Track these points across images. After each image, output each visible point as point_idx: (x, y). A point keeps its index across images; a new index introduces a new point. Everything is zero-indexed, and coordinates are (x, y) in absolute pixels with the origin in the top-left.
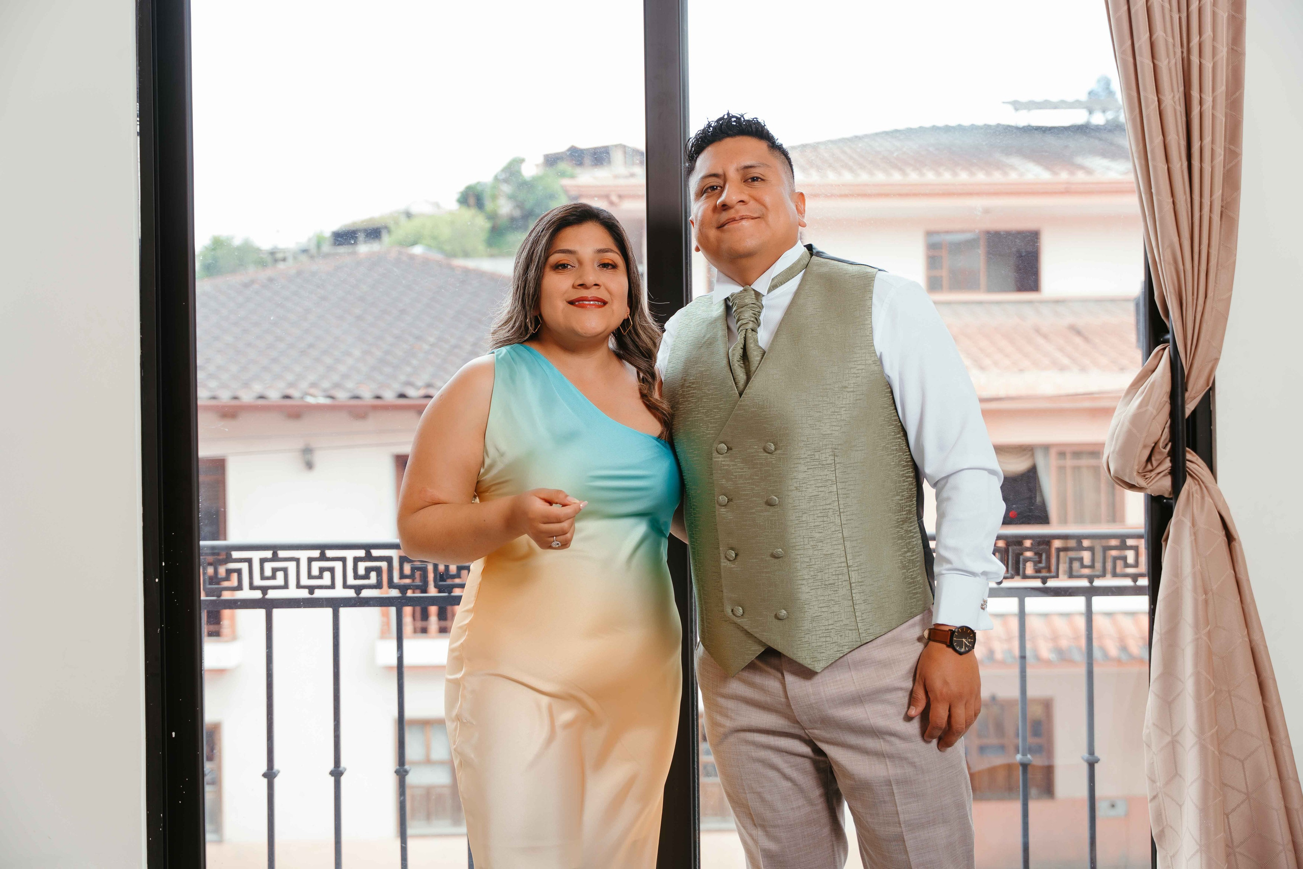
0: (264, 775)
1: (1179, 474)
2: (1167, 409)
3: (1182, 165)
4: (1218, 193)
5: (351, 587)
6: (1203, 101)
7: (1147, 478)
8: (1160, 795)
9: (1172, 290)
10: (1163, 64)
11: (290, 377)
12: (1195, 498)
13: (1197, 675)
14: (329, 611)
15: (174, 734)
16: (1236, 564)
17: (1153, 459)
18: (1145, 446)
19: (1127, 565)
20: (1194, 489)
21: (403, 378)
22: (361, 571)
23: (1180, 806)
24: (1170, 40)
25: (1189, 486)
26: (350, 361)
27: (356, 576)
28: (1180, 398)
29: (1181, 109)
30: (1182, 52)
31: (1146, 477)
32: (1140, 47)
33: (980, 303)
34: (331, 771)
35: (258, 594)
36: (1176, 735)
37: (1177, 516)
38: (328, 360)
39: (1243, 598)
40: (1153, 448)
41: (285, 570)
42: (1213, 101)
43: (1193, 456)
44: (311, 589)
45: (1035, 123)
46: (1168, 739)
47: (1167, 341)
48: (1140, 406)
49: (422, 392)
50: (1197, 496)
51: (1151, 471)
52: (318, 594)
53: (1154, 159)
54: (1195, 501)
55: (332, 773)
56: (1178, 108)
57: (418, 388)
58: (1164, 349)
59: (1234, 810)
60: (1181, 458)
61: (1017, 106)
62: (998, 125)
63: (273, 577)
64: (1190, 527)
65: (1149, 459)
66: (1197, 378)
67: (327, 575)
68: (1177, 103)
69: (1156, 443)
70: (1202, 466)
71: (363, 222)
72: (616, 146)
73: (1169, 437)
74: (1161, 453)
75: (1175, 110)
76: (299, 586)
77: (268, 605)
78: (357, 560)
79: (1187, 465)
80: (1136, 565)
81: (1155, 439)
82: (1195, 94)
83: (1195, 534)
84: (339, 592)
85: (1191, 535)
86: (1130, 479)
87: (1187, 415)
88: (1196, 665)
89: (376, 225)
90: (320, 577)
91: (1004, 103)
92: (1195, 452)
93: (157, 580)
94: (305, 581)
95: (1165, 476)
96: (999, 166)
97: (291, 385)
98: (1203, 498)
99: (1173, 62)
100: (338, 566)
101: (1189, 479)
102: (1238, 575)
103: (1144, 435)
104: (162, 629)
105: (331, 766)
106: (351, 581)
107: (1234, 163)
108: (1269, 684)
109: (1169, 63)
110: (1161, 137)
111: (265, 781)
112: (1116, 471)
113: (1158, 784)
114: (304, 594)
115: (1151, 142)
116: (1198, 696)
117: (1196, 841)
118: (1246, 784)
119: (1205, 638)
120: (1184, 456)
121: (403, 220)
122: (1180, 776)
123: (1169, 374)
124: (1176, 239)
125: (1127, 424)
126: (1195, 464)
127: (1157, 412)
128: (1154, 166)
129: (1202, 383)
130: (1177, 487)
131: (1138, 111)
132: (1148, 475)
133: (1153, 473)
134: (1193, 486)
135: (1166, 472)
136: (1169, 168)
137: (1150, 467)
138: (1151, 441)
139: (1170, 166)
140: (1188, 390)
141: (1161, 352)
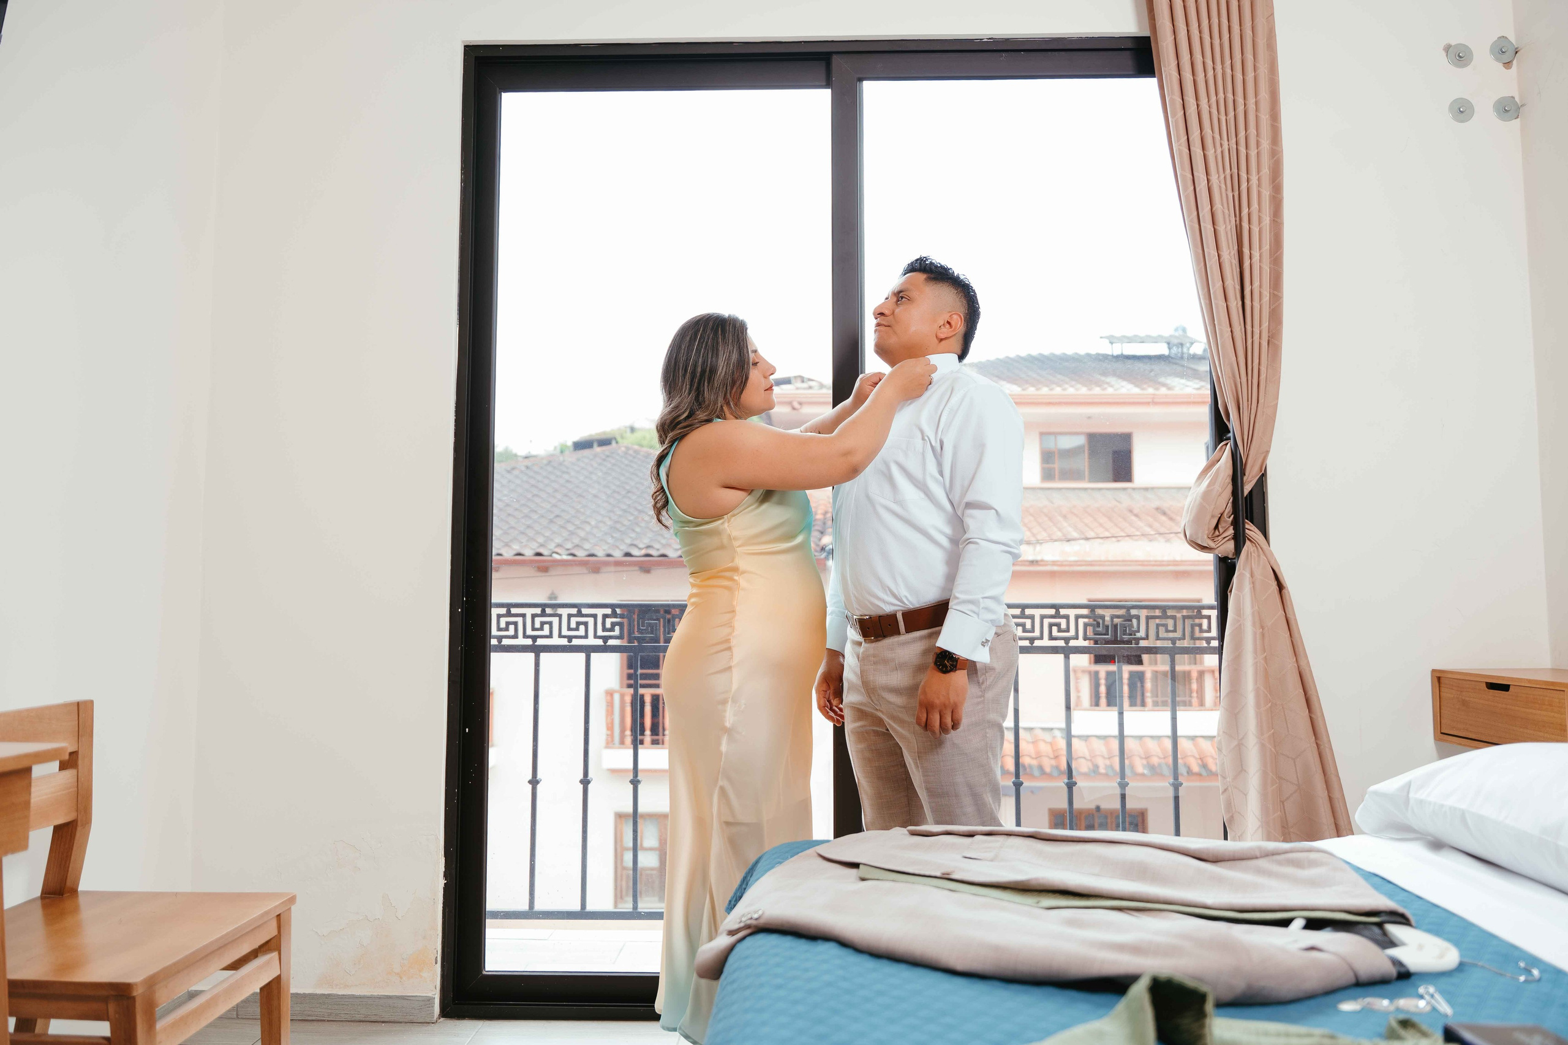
0: (530, 782)
1: (1239, 539)
2: (1230, 488)
3: (1237, 304)
4: (1265, 325)
5: (600, 637)
6: (1252, 256)
7: (1215, 542)
8: (1230, 788)
9: (1231, 396)
10: (1221, 228)
11: (541, 540)
12: (1252, 556)
13: (1257, 691)
14: (582, 656)
15: (467, 730)
16: (1285, 606)
17: (1220, 526)
18: (1213, 516)
19: (1202, 631)
20: (1252, 550)
21: (628, 541)
22: (608, 625)
23: (1246, 795)
24: (1226, 211)
25: (1248, 548)
26: (588, 528)
27: (604, 629)
28: (1239, 481)
29: (1235, 262)
30: (1236, 221)
32: (1203, 216)
33: (1086, 489)
34: (581, 780)
35: (529, 642)
36: (1241, 739)
37: (1239, 570)
38: (571, 527)
39: (1292, 633)
40: (1220, 518)
41: (550, 624)
42: (1260, 256)
43: (1251, 526)
44: (570, 638)
45: (1127, 352)
46: (1235, 743)
47: (1229, 439)
48: (1209, 485)
49: (643, 552)
50: (1254, 555)
51: (1219, 536)
52: (575, 642)
53: (1216, 298)
54: (1253, 560)
55: (581, 782)
56: (1233, 261)
57: (640, 549)
58: (1227, 444)
59: (1287, 798)
60: (1241, 527)
61: (1112, 340)
62: (1098, 354)
63: (541, 629)
65: (1216, 527)
66: (1252, 466)
67: (582, 628)
68: (1233, 257)
69: (1222, 514)
70: (1257, 533)
71: (597, 434)
72: (795, 377)
73: (1231, 510)
74: (1226, 522)
75: (1231, 263)
76: (560, 636)
77: (537, 650)
78: (605, 616)
79: (1246, 531)
80: (1209, 630)
81: (1221, 511)
82: (1246, 251)
83: (1253, 583)
84: (591, 641)
85: (1250, 584)
86: (1202, 542)
87: (1245, 495)
88: (1256, 682)
89: (608, 436)
90: (577, 629)
91: (1101, 338)
92: (1253, 523)
93: (460, 610)
94: (565, 632)
95: (1229, 540)
96: (1098, 384)
97: (542, 545)
98: (1259, 556)
99: (1229, 227)
100: (591, 621)
101: (1248, 542)
102: (1288, 615)
103: (1212, 507)
104: (461, 647)
105: (581, 776)
106: (600, 633)
107: (1277, 304)
108: (1313, 699)
111: (530, 786)
112: (1190, 536)
113: (1228, 779)
114: (564, 642)
115: (1214, 286)
116: (1258, 705)
117: (1258, 819)
118: (1297, 778)
119: (1262, 662)
120: (1243, 526)
121: (628, 434)
122: (1245, 771)
123: (1231, 462)
124: (1234, 359)
125: (1199, 499)
126: (1252, 531)
127: (1223, 489)
128: (1216, 304)
129: (1256, 468)
130: (1238, 550)
131: (1202, 264)
132: (1216, 539)
133: (1220, 538)
134: (1250, 548)
135: (1230, 537)
136: (1227, 306)
137: (1217, 532)
138: (1217, 513)
139: (1228, 304)
140: (1245, 475)
141: (1225, 446)
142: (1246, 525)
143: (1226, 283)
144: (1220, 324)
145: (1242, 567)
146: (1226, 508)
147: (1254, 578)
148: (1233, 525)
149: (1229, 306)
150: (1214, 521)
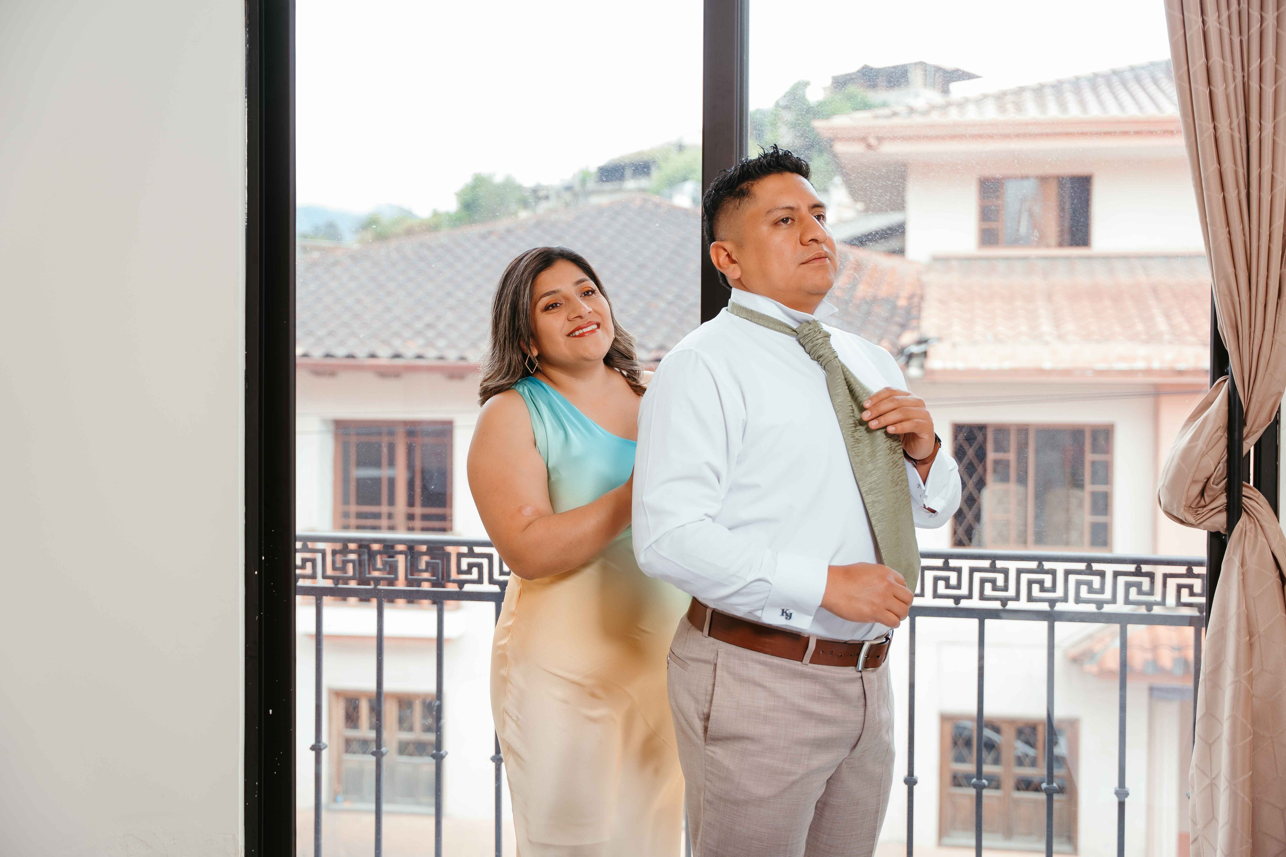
1: (1234, 510)
2: (1223, 442)
6: (1263, 128)
7: (1199, 515)
8: (1200, 838)
10: (1220, 91)
12: (1247, 537)
13: (1234, 718)
15: (271, 711)
17: (1205, 494)
18: (1194, 482)
20: (1248, 527)
23: (1215, 851)
24: (1229, 65)
25: (1243, 524)
28: (1237, 434)
29: (1240, 136)
30: (1244, 77)
31: (1198, 513)
32: (1195, 72)
36: (1214, 779)
37: (1229, 554)
40: (1206, 483)
42: (1274, 127)
43: (1255, 492)
46: (1208, 781)
47: (1227, 375)
48: (1192, 440)
50: (1250, 535)
51: (1204, 506)
53: (1208, 189)
54: (1248, 540)
56: (1236, 135)
58: (1225, 381)
60: (1236, 495)
64: (1239, 567)
65: (1202, 493)
66: (1257, 413)
68: (1236, 129)
69: (1208, 479)
70: (1261, 503)
73: (1226, 472)
74: (1213, 489)
75: (1232, 137)
79: (1243, 500)
81: (1208, 475)
82: (1254, 120)
83: (1243, 574)
85: (1238, 575)
86: (1177, 514)
87: (1247, 449)
88: (1234, 707)
92: (1259, 490)
95: (1219, 512)
98: (1256, 536)
99: (1232, 87)
101: (1244, 516)
103: (1193, 470)
109: (1226, 88)
110: (1216, 165)
112: (1166, 505)
113: (1198, 827)
115: (1206, 170)
116: (1233, 741)
119: (1244, 682)
120: (1240, 491)
122: (1216, 820)
123: (1226, 408)
124: (1230, 270)
125: (1177, 457)
126: (1254, 499)
127: (1209, 447)
128: (1209, 197)
129: (1264, 415)
130: (1231, 523)
131: (1193, 138)
132: (1201, 511)
133: (1205, 509)
134: (1247, 524)
135: (1221, 508)
136: (1224, 198)
137: (1203, 503)
138: (1202, 477)
139: (1226, 195)
140: (1247, 424)
141: (1222, 384)
142: (1244, 489)
143: (1224, 166)
144: (1213, 224)
145: (1232, 550)
146: (1215, 471)
147: (1245, 568)
148: (1225, 494)
149: (1226, 198)
150: (1198, 488)
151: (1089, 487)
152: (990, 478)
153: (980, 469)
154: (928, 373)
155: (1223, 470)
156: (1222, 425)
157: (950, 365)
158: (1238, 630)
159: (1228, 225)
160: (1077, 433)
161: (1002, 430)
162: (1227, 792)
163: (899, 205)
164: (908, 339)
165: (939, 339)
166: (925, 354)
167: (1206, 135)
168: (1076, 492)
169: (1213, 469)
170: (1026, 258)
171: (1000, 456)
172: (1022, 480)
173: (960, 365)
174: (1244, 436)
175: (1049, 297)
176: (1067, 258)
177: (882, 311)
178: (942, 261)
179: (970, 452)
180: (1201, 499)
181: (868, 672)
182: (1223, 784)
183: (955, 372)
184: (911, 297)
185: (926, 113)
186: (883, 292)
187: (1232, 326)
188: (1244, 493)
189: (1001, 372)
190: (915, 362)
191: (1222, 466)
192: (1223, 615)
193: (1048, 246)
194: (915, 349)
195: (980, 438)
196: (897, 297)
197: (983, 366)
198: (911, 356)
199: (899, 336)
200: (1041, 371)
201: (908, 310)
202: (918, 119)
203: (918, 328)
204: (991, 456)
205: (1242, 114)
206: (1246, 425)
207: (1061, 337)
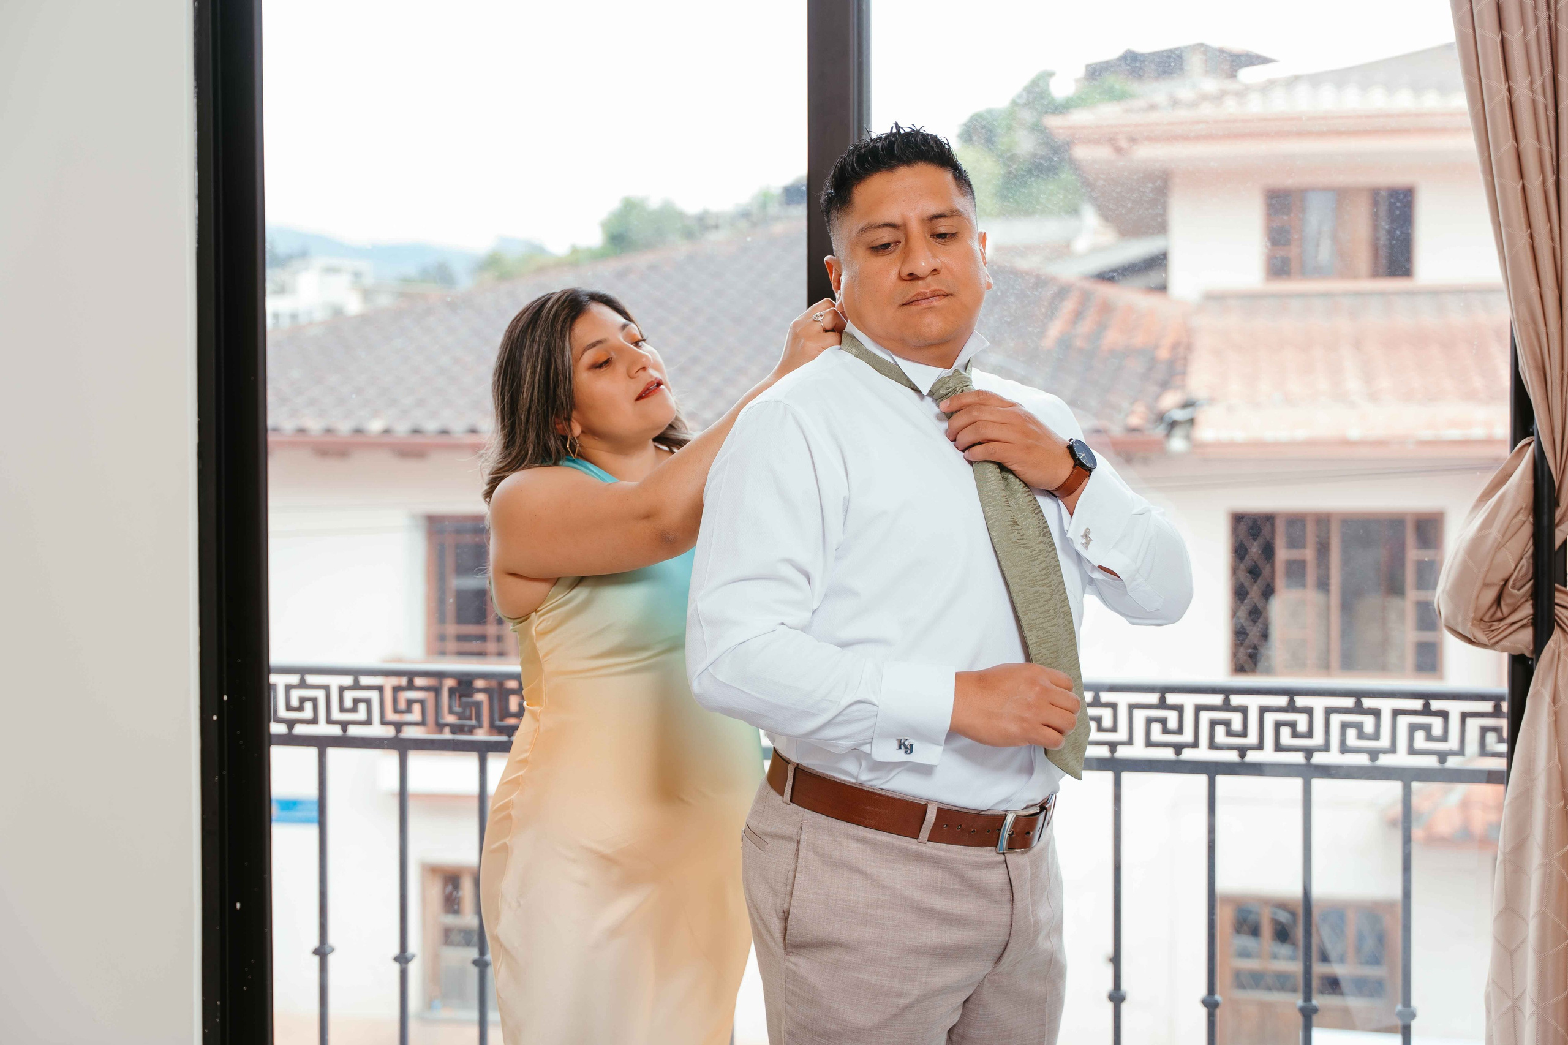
1: (1544, 624)
2: (1527, 530)
3: (1544, 182)
7: (1493, 630)
12: (1561, 662)
13: (1543, 913)
15: (238, 904)
17: (1503, 603)
18: (1486, 585)
20: (1562, 648)
25: (1556, 644)
28: (1546, 518)
29: (1545, 101)
30: (1550, 17)
31: (1492, 628)
37: (1536, 685)
40: (1503, 587)
46: (1508, 1004)
47: (1532, 434)
51: (1501, 619)
53: (1501, 176)
56: (1540, 99)
58: (1530, 444)
60: (1546, 602)
64: (1550, 704)
65: (1498, 602)
68: (1539, 91)
69: (1506, 581)
73: (1531, 571)
74: (1512, 596)
75: (1534, 102)
79: (1556, 611)
81: (1506, 575)
83: (1556, 714)
85: (1549, 715)
86: (1465, 631)
87: (1557, 542)
88: (1544, 900)
95: (1523, 626)
99: (1532, 32)
101: (1557, 631)
103: (1485, 569)
109: (1525, 34)
110: (1511, 142)
115: (1497, 148)
116: (1543, 946)
119: (1557, 865)
120: (1551, 597)
123: (1530, 486)
124: (1533, 288)
125: (1461, 551)
127: (1507, 537)
128: (1502, 186)
130: (1539, 643)
131: (1480, 104)
132: (1496, 625)
133: (1502, 623)
134: (1562, 643)
135: (1525, 622)
136: (1524, 187)
137: (1499, 615)
138: (1497, 578)
139: (1526, 184)
140: (1561, 504)
141: (1526, 448)
142: (1557, 594)
143: (1523, 144)
144: (1508, 225)
145: (1540, 681)
146: (1515, 569)
147: (1559, 705)
148: (1531, 602)
149: (1527, 189)
150: (1491, 595)
151: (1413, 594)
152: (1280, 582)
153: (1266, 571)
154: (1196, 446)
155: (1528, 569)
156: (1524, 506)
157: (1224, 435)
158: (1549, 792)
159: (1529, 225)
160: (1394, 523)
161: (1296, 521)
162: (1534, 1019)
163: (1161, 227)
164: (1169, 401)
165: (1212, 401)
166: (1191, 422)
167: (1497, 100)
168: (1395, 602)
169: (1513, 566)
170: (1326, 295)
171: (1295, 554)
172: (1323, 585)
173: (1239, 435)
174: (1556, 521)
175: (1358, 344)
176: (1382, 294)
177: (1136, 366)
178: (1216, 299)
179: (1255, 549)
180: (1496, 610)
181: (1015, 854)
182: (1528, 1007)
183: (1232, 444)
184: (1175, 346)
185: (1193, 105)
186: (1139, 340)
187: (1537, 368)
188: (1557, 601)
189: (1293, 444)
190: (1178, 432)
191: (1526, 563)
192: (1529, 771)
193: (1355, 277)
194: (1179, 415)
195: (1266, 530)
196: (1156, 347)
197: (1270, 434)
198: (1173, 425)
199: (1158, 397)
200: (1346, 443)
201: (1171, 364)
202: (1183, 114)
203: (1183, 387)
204: (1282, 554)
205: (1548, 70)
206: (1559, 505)
207: (1373, 397)
